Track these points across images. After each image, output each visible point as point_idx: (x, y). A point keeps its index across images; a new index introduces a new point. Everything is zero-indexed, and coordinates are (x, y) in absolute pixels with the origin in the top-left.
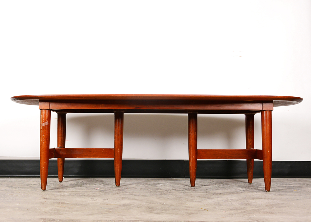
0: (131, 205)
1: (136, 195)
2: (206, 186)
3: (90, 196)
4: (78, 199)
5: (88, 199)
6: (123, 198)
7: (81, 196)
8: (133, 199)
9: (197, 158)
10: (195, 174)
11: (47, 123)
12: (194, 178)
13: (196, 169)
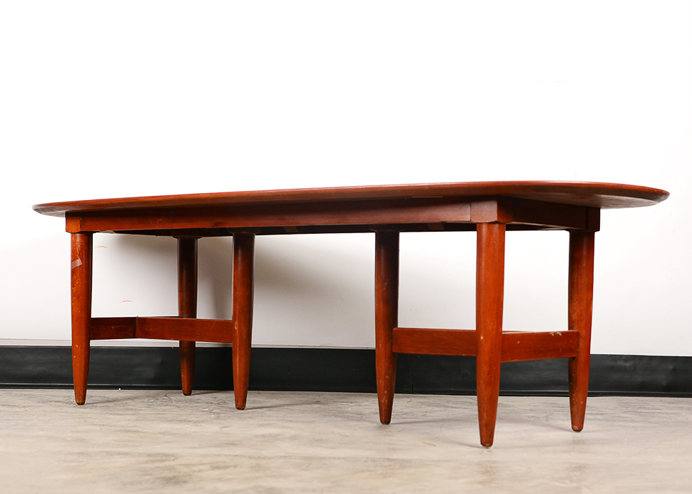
0: (278, 435)
1: (290, 421)
2: (454, 409)
3: (190, 421)
4: (165, 426)
5: (187, 426)
6: (261, 425)
7: (170, 421)
8: (283, 427)
9: (392, 350)
10: (386, 392)
11: (79, 262)
12: (383, 401)
13: (387, 377)
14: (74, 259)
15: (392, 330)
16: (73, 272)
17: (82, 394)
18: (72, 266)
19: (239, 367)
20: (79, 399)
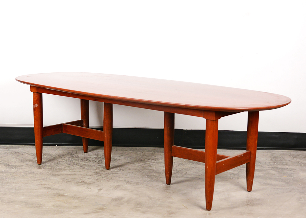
9: (171, 155)
10: (168, 172)
11: (37, 105)
12: (167, 176)
13: (169, 166)
14: (34, 104)
15: (171, 146)
16: (34, 109)
17: (40, 160)
18: (34, 107)
19: (107, 152)
20: (39, 163)
